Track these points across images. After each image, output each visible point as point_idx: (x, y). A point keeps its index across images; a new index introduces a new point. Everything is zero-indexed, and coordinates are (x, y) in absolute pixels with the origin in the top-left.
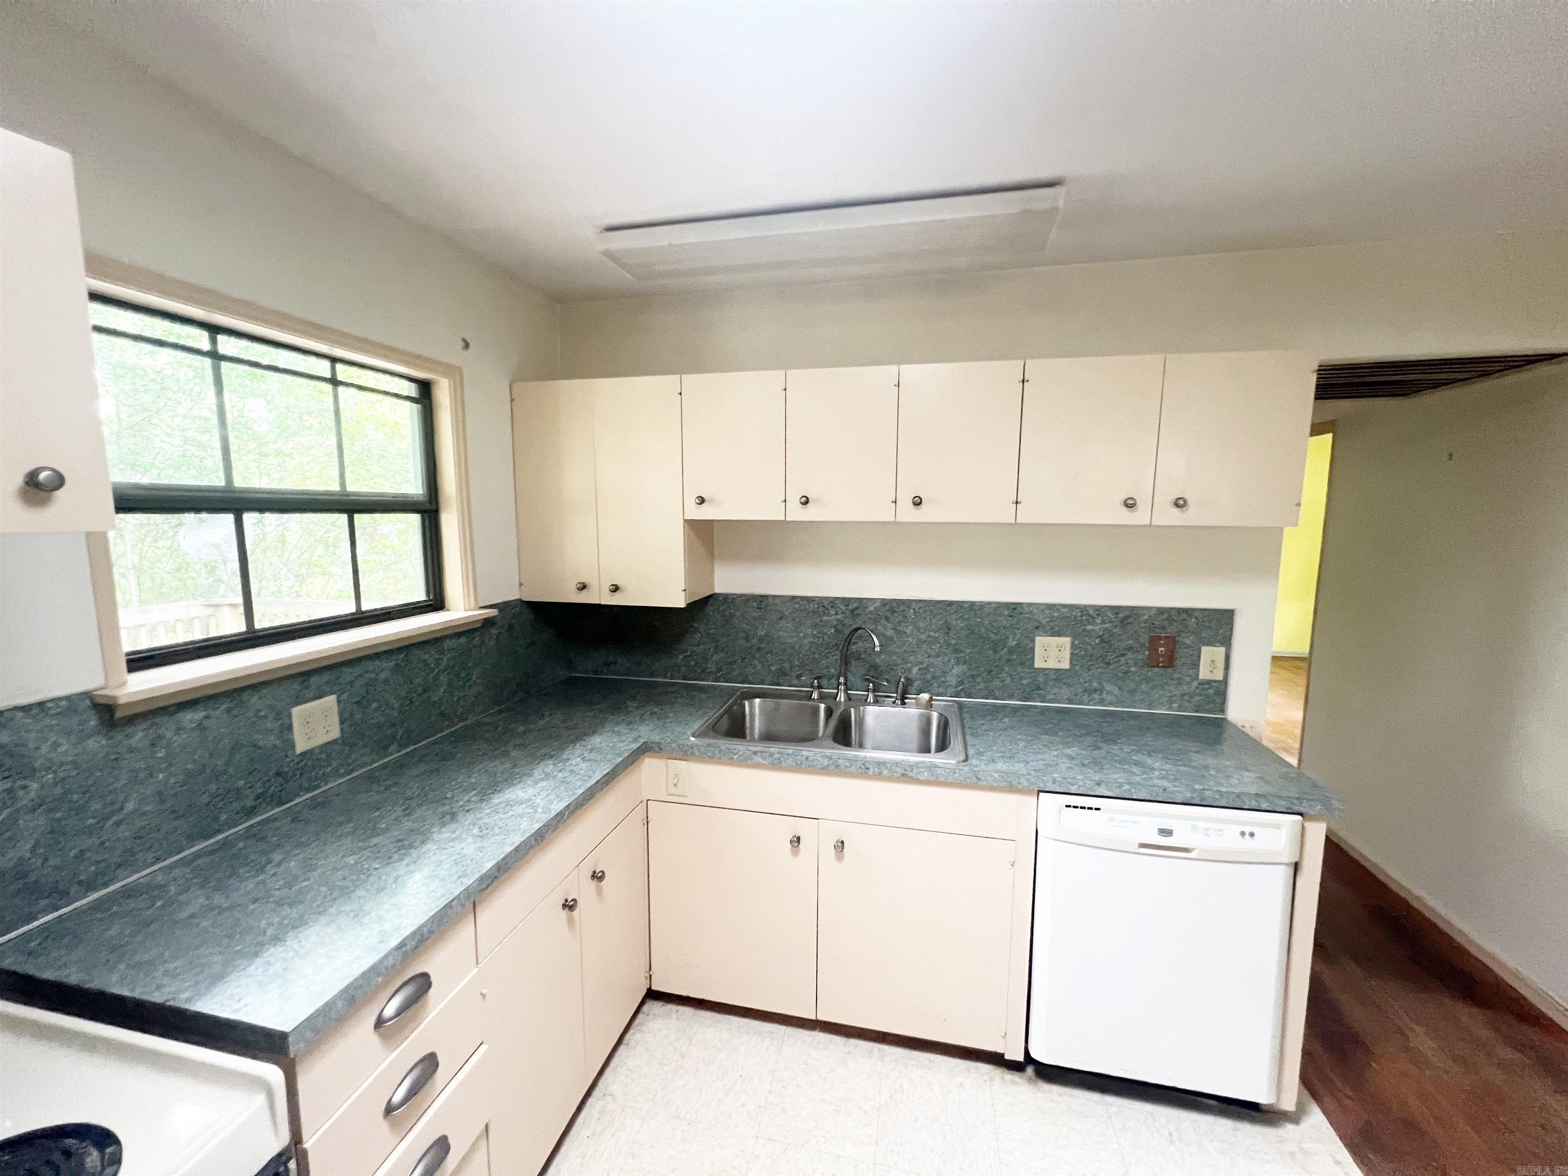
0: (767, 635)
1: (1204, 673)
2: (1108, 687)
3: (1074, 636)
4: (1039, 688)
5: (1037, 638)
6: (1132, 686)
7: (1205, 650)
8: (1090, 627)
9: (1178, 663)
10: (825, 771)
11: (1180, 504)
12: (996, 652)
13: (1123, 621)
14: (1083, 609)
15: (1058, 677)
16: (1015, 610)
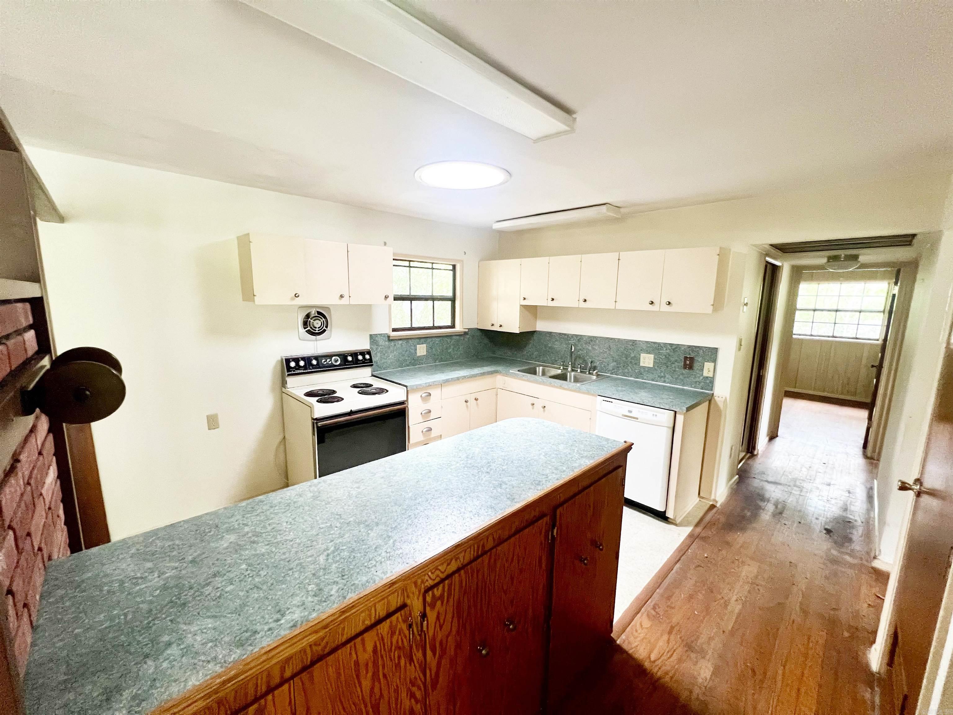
1: (705, 374)
2: (667, 376)
3: (655, 354)
4: (641, 374)
5: (642, 354)
6: (676, 376)
7: (706, 364)
8: (661, 351)
9: (695, 369)
11: (667, 304)
12: (627, 358)
13: (674, 349)
14: (659, 344)
15: (649, 370)
16: (634, 343)
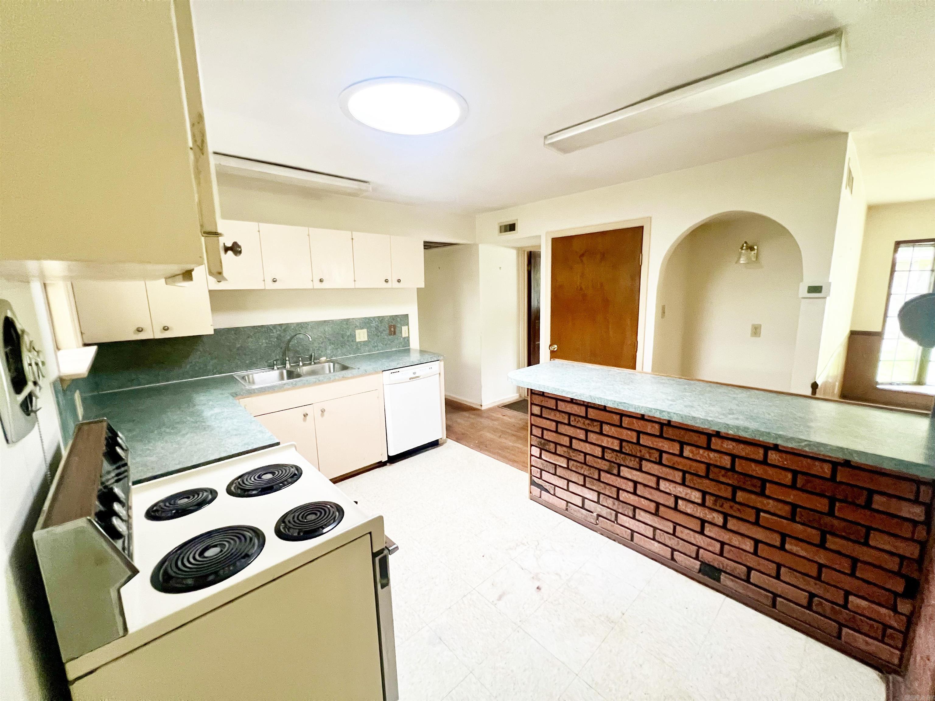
0: (241, 347)
1: (403, 335)
2: (379, 344)
3: (367, 329)
4: (359, 349)
5: (356, 331)
6: (386, 342)
7: (403, 328)
8: (372, 325)
9: (397, 333)
10: (315, 383)
11: (399, 281)
12: (343, 338)
13: (381, 321)
14: (369, 319)
15: (365, 343)
16: (347, 321)
